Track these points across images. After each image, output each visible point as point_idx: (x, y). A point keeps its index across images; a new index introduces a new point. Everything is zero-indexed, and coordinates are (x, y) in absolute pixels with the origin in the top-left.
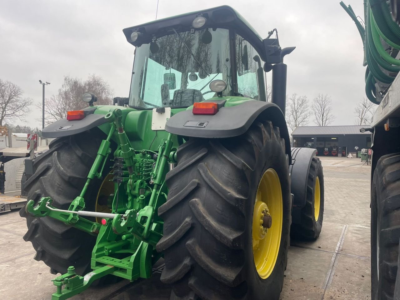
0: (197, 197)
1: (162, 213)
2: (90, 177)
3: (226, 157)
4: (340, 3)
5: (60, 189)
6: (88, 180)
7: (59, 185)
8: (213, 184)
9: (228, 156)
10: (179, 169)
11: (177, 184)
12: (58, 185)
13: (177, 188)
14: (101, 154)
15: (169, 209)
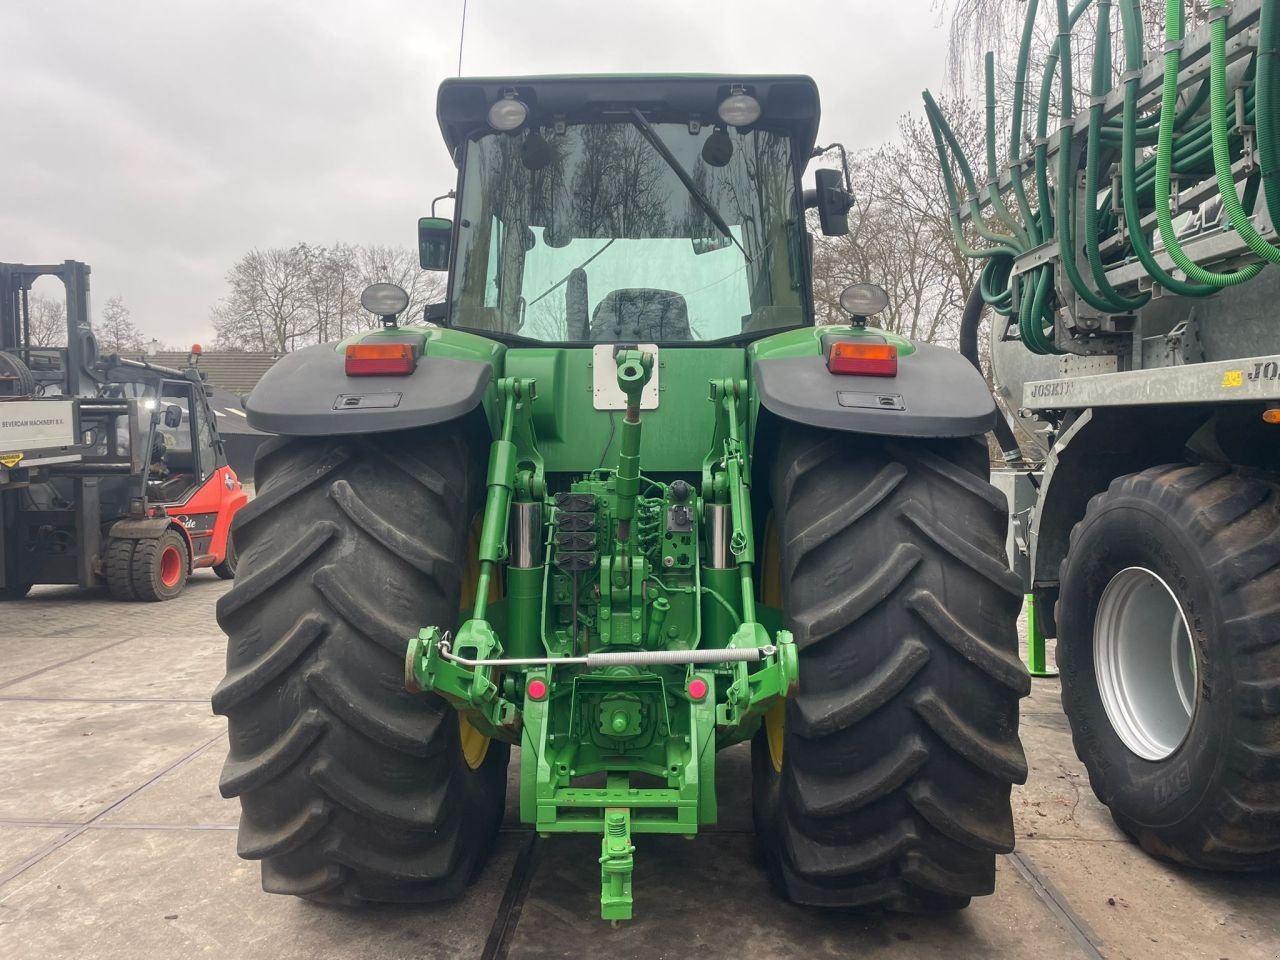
0: (924, 586)
1: (826, 635)
2: (489, 557)
3: (964, 484)
4: (924, 93)
5: (406, 603)
6: (486, 567)
7: (398, 589)
8: (963, 552)
9: (968, 481)
10: (846, 518)
11: (848, 558)
12: (394, 590)
13: (851, 569)
14: (503, 483)
15: (849, 622)
